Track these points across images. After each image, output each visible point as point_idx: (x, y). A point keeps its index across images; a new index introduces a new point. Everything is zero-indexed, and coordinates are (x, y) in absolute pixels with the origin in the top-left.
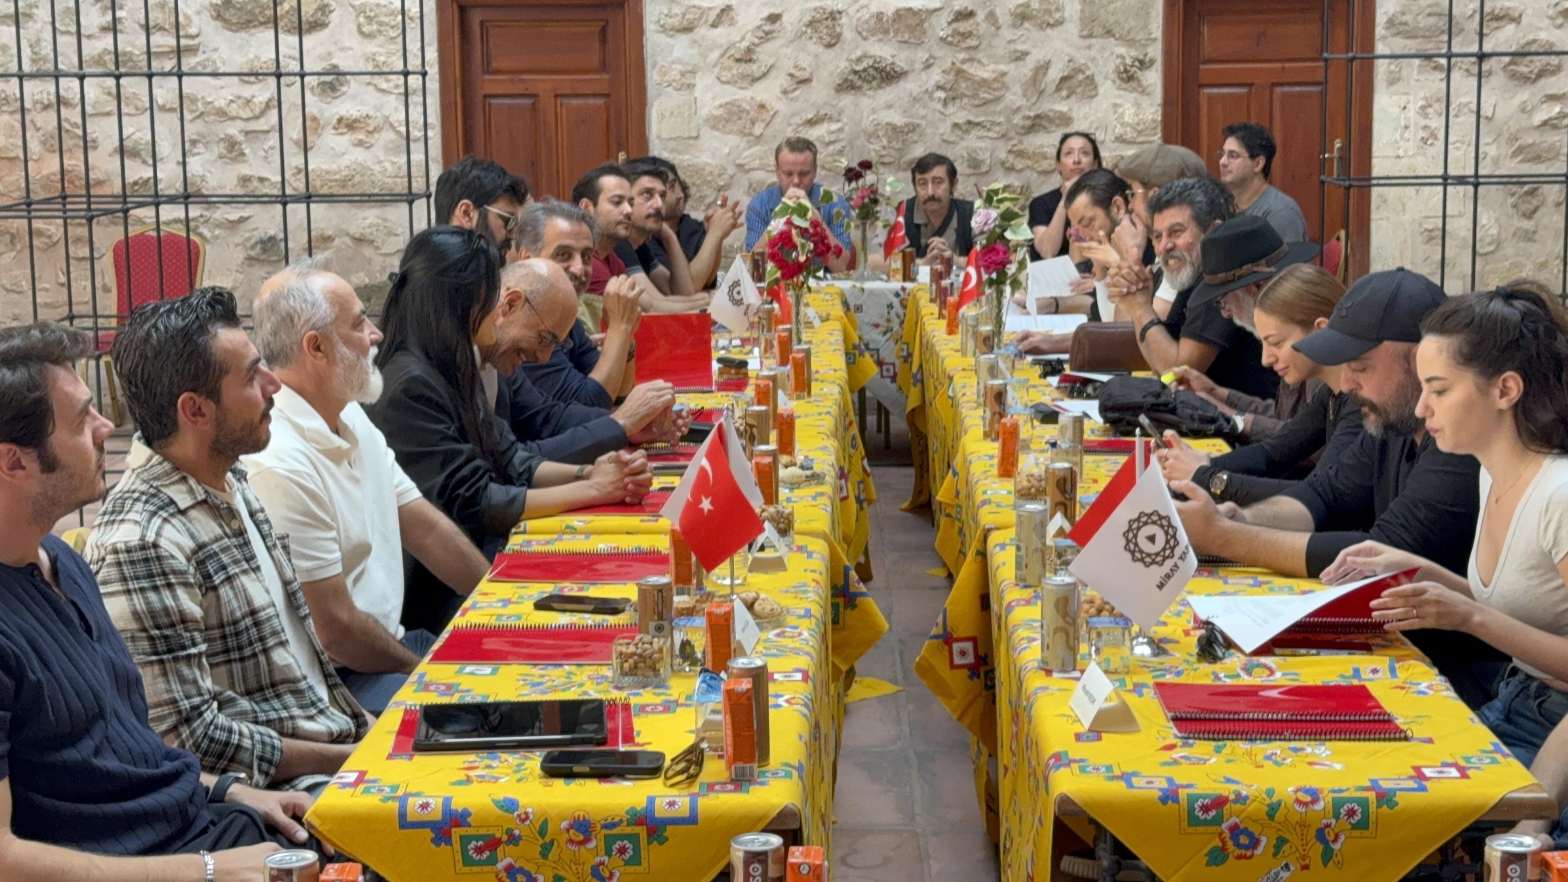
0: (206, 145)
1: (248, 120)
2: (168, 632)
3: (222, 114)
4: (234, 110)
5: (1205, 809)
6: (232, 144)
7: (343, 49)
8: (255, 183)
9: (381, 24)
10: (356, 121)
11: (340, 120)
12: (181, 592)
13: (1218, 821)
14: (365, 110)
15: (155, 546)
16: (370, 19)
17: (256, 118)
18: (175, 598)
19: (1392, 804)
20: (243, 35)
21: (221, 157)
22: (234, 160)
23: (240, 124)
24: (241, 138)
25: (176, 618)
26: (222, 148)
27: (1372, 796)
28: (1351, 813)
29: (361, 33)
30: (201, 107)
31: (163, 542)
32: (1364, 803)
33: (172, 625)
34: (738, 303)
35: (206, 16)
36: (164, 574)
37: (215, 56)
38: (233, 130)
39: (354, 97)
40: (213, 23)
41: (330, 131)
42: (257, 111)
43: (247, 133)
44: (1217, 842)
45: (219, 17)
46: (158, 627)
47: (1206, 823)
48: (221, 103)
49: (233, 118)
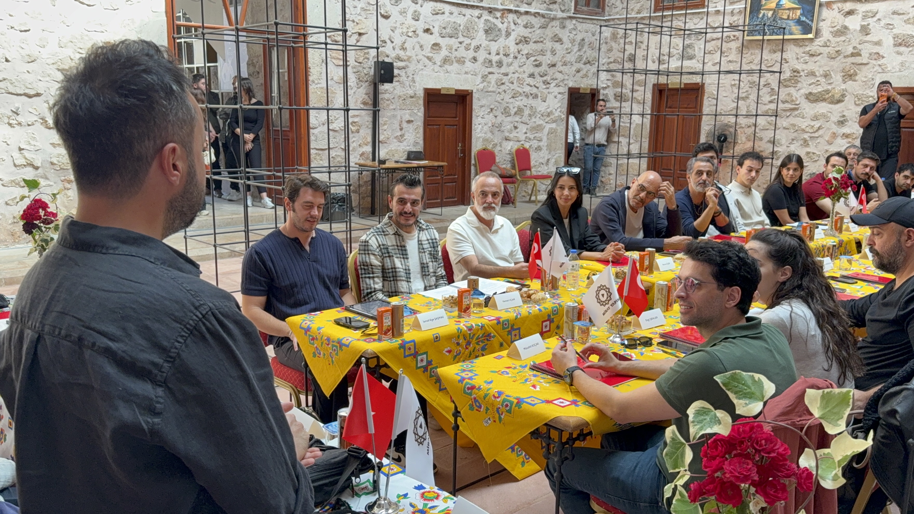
0: (797, 141)
1: (812, 133)
2: (366, 268)
3: (803, 130)
4: (807, 129)
5: (469, 389)
6: (805, 141)
7: (848, 110)
8: (811, 154)
9: (863, 101)
10: (849, 135)
11: (843, 134)
12: (372, 257)
13: (470, 394)
14: (853, 131)
15: (368, 242)
16: (859, 99)
17: (814, 132)
18: (369, 258)
19: (520, 407)
20: (814, 104)
21: (801, 145)
22: (805, 146)
23: (809, 134)
24: (808, 139)
25: (369, 264)
26: (801, 142)
27: (516, 401)
28: (507, 406)
29: (855, 104)
30: (797, 128)
31: (370, 241)
32: (512, 403)
33: (367, 266)
34: (848, 206)
35: (803, 98)
36: (368, 250)
37: (804, 111)
38: (806, 136)
39: (850, 126)
40: (805, 100)
41: (839, 138)
42: (815, 130)
43: (811, 137)
44: (470, 402)
45: (807, 98)
46: (364, 265)
47: (467, 394)
48: (803, 127)
49: (807, 132)
